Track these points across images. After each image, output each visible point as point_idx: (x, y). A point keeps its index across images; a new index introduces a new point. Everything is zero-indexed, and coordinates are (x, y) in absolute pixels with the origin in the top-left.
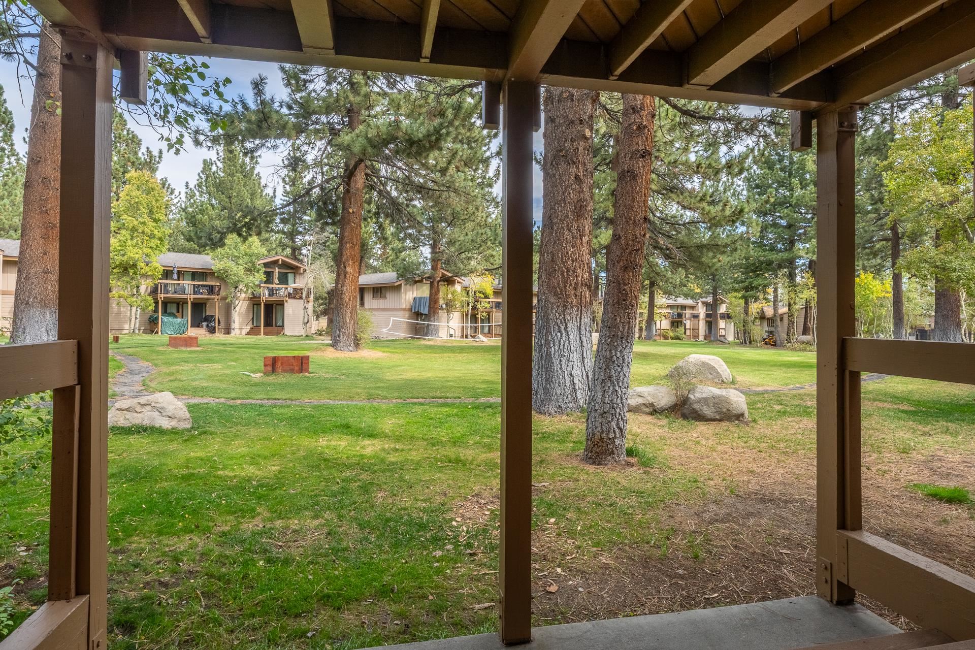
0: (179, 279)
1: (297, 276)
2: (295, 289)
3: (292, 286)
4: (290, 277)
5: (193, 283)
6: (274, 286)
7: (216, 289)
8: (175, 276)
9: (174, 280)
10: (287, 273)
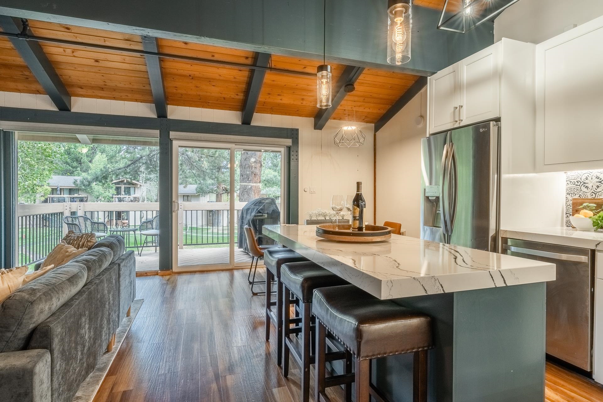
0: (61, 194)
1: (136, 189)
2: (135, 198)
3: (132, 196)
4: (132, 190)
5: (70, 196)
6: (122, 196)
7: (85, 199)
8: (59, 192)
9: (58, 194)
10: (130, 187)
